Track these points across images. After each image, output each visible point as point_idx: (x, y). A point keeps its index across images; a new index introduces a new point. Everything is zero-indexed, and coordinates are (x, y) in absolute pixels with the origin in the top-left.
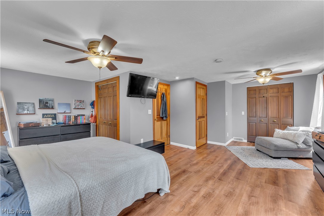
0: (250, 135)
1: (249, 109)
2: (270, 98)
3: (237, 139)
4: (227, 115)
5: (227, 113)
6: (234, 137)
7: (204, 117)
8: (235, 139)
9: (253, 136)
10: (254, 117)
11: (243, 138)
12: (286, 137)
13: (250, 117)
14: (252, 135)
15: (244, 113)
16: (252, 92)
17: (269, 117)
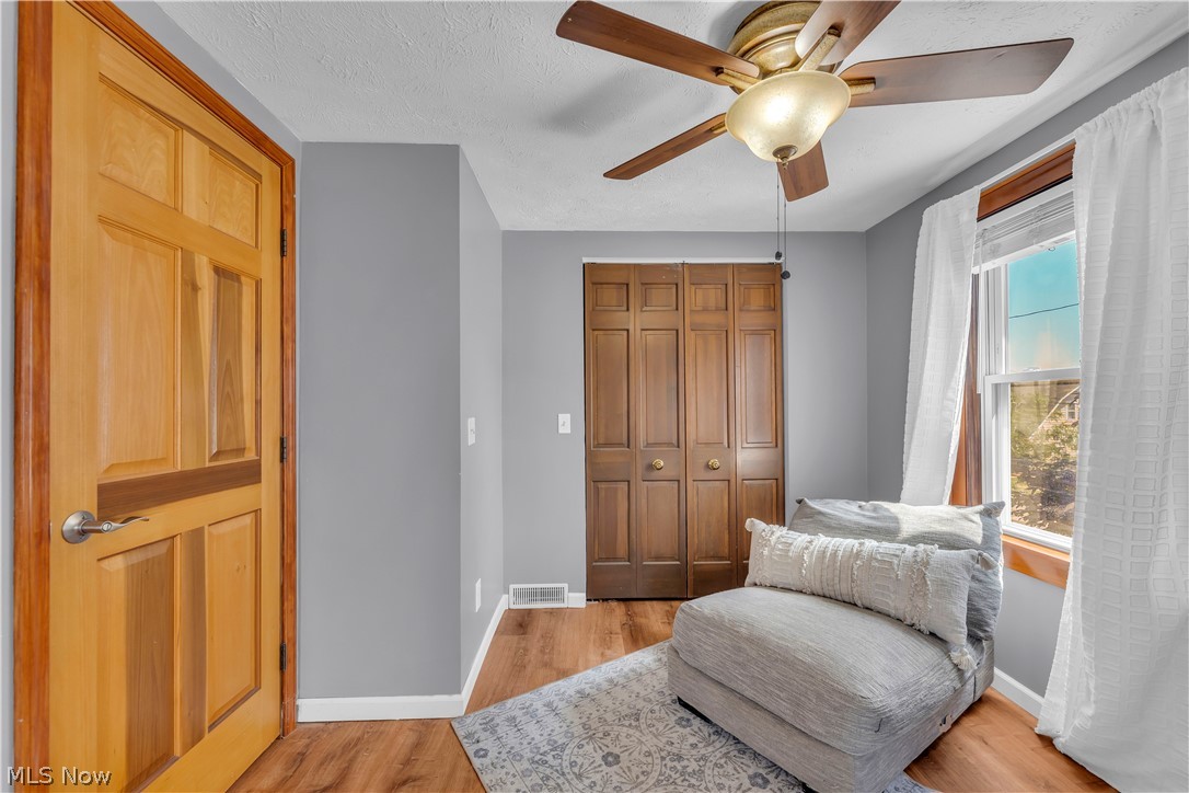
0: (600, 560)
1: (597, 397)
2: (691, 337)
3: (533, 595)
4: (471, 439)
5: (471, 423)
6: (512, 587)
7: (249, 474)
8: (519, 594)
9: (615, 559)
10: (621, 445)
11: (566, 586)
12: (843, 589)
13: (598, 445)
14: (608, 559)
15: (568, 423)
16: (610, 295)
17: (691, 444)
